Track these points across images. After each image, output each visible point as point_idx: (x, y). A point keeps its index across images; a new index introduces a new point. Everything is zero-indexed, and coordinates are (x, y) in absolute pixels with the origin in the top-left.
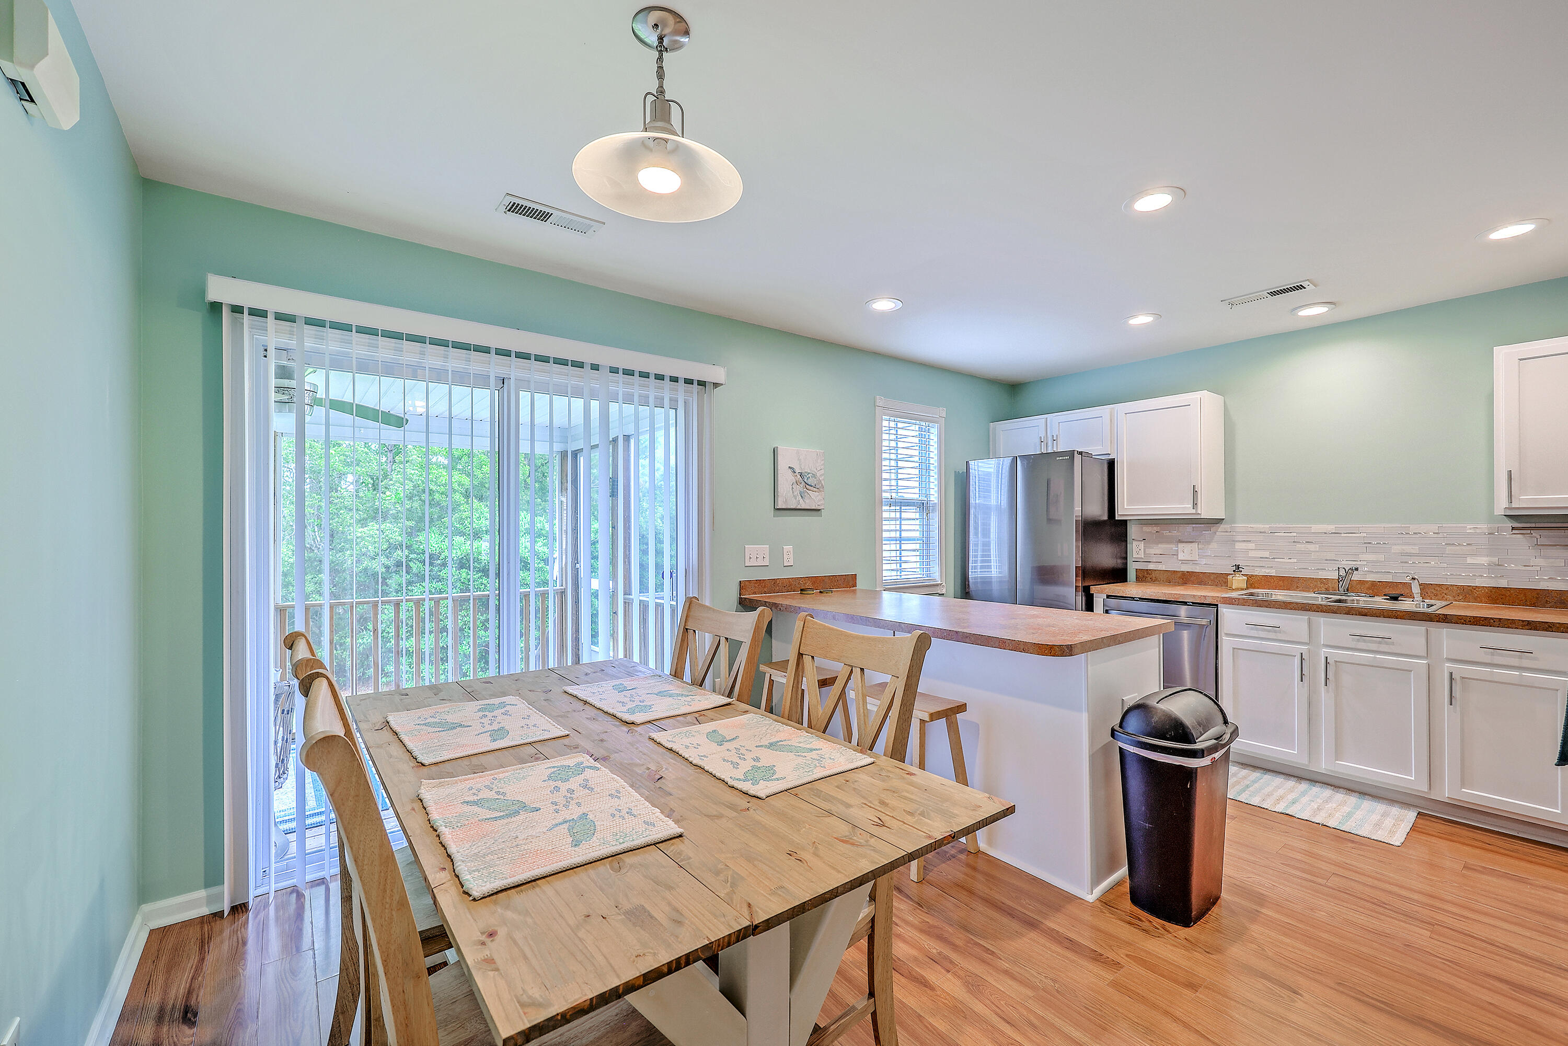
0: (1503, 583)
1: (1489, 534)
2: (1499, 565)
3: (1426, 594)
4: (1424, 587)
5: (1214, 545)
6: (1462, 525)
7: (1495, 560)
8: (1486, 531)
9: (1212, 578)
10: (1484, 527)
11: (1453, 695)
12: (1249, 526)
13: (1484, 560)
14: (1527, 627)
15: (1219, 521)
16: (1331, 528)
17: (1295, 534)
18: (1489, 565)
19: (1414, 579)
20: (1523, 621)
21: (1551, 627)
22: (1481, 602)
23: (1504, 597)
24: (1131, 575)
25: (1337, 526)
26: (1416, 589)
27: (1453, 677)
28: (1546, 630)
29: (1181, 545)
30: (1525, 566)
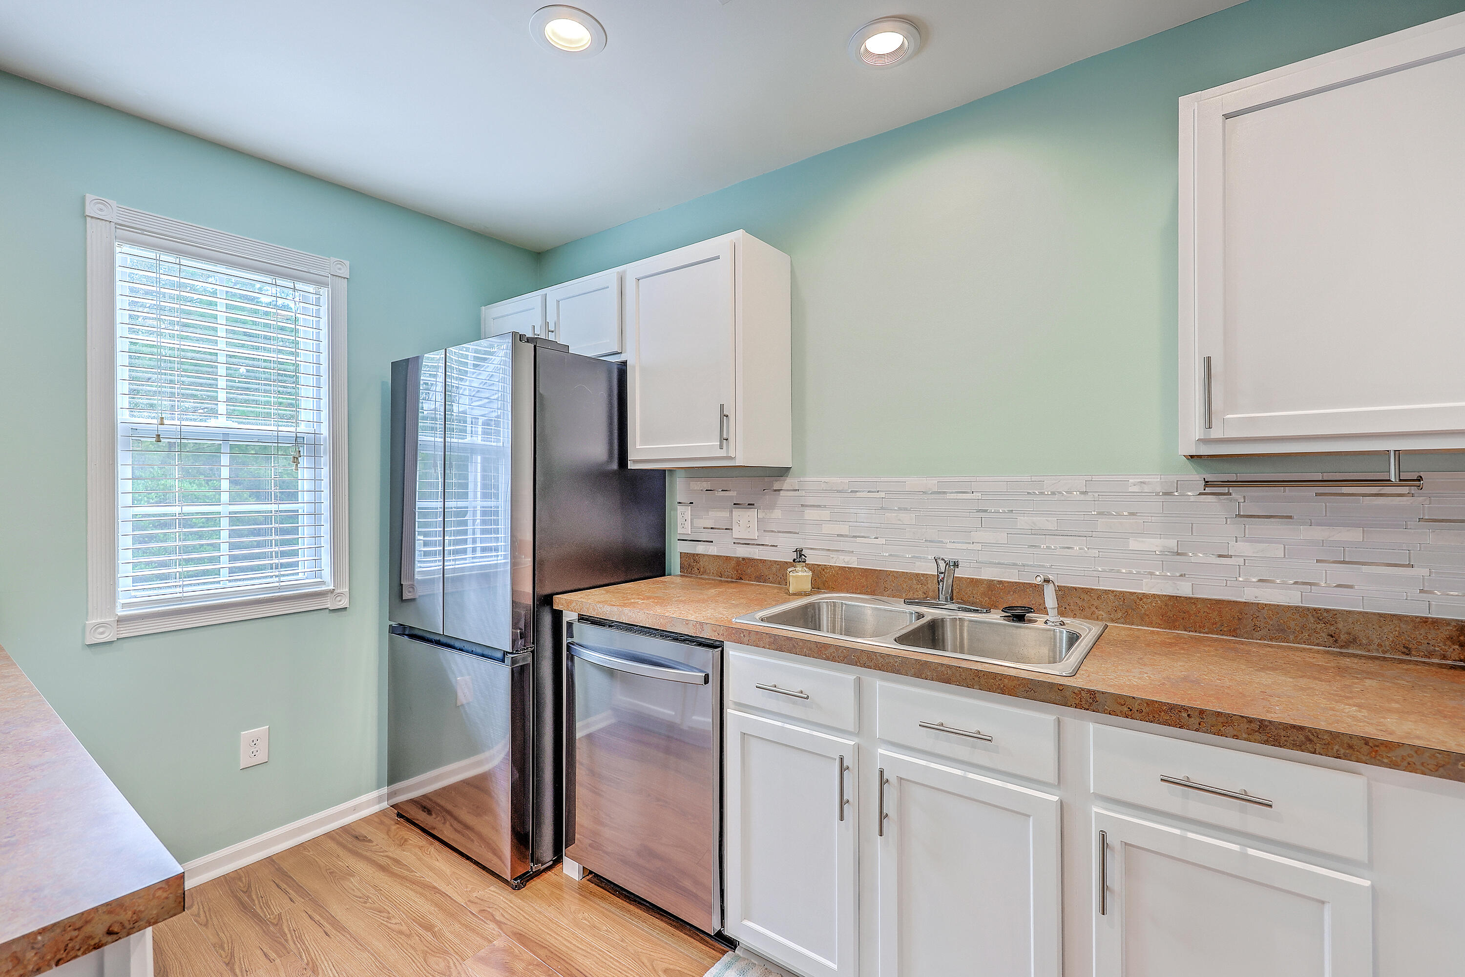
0: (1184, 589)
1: (1165, 494)
2: (1178, 554)
3: (1068, 607)
4: (1063, 593)
5: (777, 514)
6: (1120, 478)
7: (1172, 543)
8: (1158, 489)
9: (774, 570)
10: (1156, 481)
11: (1108, 883)
12: (823, 479)
13: (1154, 544)
14: (1257, 736)
15: (782, 472)
16: (931, 483)
17: (882, 495)
18: (1163, 553)
19: (1047, 581)
20: (1250, 721)
21: (1310, 741)
22: (1150, 624)
23: (1186, 616)
24: (674, 562)
25: (941, 479)
26: (1050, 599)
27: (1109, 840)
28: (1300, 747)
29: (737, 513)
30: (1220, 556)
